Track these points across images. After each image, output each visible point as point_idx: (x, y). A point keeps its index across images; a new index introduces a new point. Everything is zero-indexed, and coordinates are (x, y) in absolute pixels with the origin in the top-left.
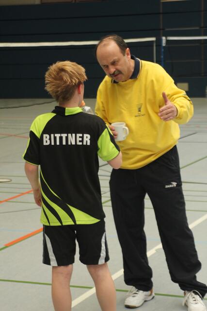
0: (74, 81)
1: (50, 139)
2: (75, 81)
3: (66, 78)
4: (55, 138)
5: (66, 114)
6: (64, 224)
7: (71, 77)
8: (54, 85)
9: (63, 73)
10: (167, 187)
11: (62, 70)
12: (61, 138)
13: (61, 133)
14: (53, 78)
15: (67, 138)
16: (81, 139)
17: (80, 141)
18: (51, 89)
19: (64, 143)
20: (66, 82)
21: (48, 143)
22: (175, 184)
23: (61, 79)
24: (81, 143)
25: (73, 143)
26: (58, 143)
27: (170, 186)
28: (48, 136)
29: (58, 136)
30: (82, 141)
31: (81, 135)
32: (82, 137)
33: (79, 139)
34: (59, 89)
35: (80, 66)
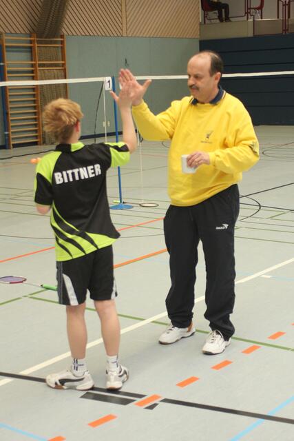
0: (72, 120)
1: (63, 177)
2: (74, 120)
3: (65, 118)
4: (67, 175)
5: (73, 150)
6: (87, 252)
7: (69, 116)
8: (52, 126)
9: (60, 113)
10: (218, 228)
11: (59, 110)
12: (73, 174)
13: (72, 168)
14: (50, 118)
15: (79, 173)
16: (93, 171)
17: (92, 173)
18: (50, 130)
19: (77, 178)
20: (64, 122)
21: (61, 182)
22: (226, 226)
23: (60, 119)
24: (94, 175)
25: (87, 177)
26: (71, 180)
27: (221, 228)
28: (60, 174)
29: (70, 172)
30: (94, 173)
31: (92, 167)
32: (94, 169)
33: (90, 172)
34: (58, 130)
35: (75, 104)
